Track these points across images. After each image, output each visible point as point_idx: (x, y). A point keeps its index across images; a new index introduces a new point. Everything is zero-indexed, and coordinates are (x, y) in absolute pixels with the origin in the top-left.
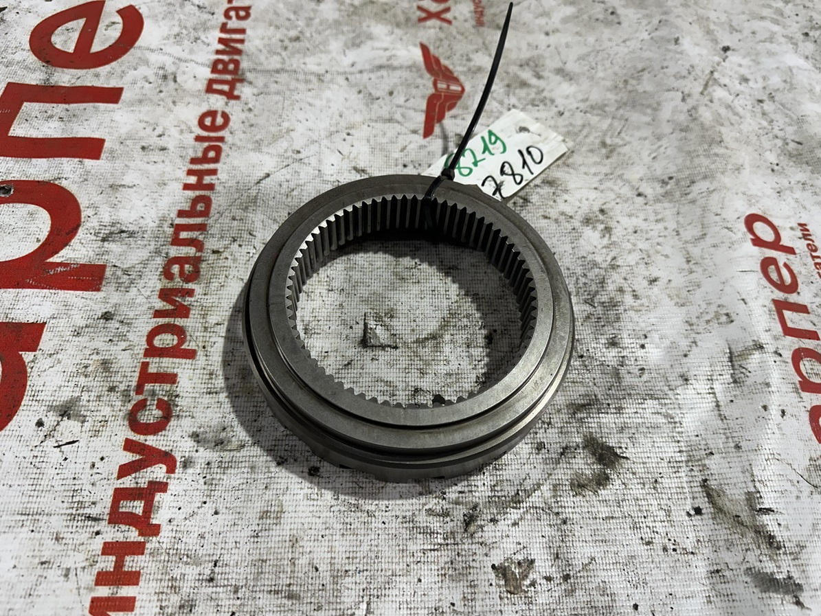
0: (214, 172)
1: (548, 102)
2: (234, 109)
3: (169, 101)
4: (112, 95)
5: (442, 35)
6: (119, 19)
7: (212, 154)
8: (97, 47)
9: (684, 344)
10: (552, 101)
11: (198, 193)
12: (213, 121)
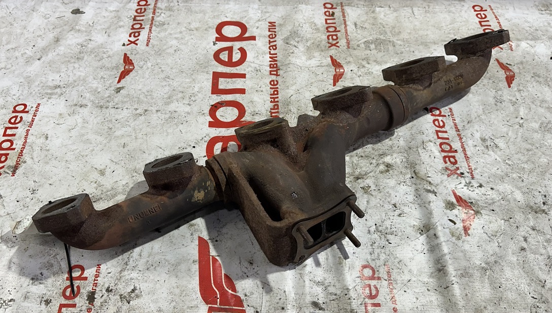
0: (278, 97)
1: (371, 73)
2: (279, 79)
3: (260, 77)
4: (243, 76)
5: (337, 52)
6: (239, 51)
7: (276, 93)
8: (234, 60)
9: (410, 140)
10: (372, 73)
11: (274, 104)
12: (274, 83)
